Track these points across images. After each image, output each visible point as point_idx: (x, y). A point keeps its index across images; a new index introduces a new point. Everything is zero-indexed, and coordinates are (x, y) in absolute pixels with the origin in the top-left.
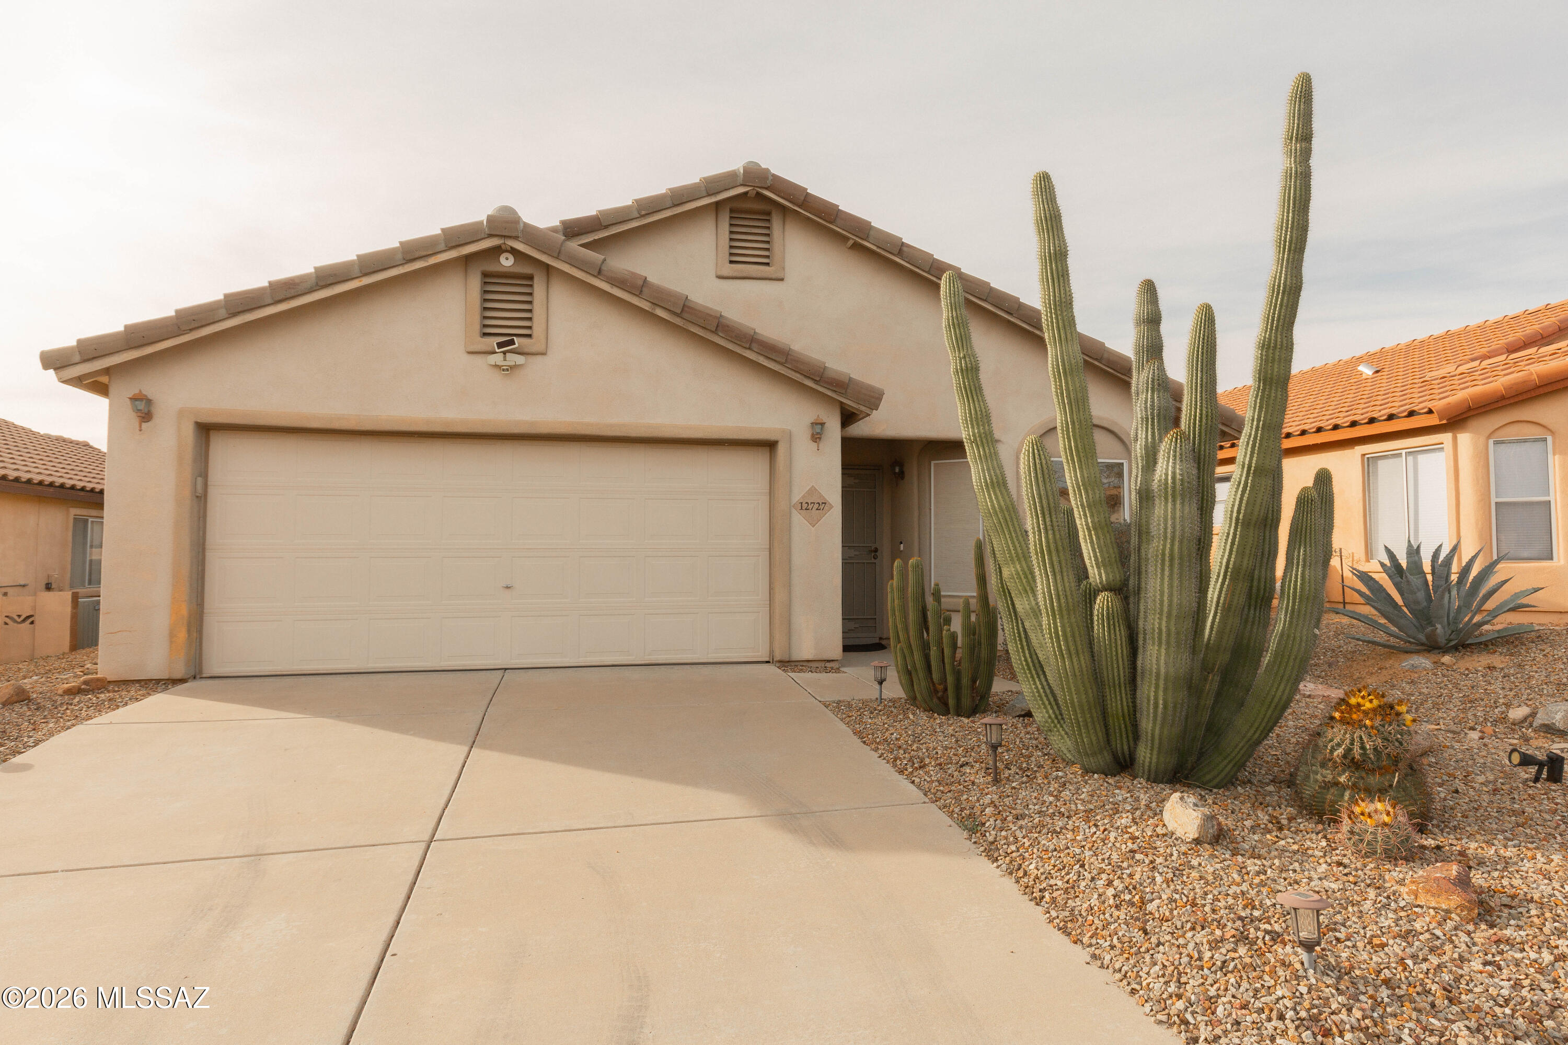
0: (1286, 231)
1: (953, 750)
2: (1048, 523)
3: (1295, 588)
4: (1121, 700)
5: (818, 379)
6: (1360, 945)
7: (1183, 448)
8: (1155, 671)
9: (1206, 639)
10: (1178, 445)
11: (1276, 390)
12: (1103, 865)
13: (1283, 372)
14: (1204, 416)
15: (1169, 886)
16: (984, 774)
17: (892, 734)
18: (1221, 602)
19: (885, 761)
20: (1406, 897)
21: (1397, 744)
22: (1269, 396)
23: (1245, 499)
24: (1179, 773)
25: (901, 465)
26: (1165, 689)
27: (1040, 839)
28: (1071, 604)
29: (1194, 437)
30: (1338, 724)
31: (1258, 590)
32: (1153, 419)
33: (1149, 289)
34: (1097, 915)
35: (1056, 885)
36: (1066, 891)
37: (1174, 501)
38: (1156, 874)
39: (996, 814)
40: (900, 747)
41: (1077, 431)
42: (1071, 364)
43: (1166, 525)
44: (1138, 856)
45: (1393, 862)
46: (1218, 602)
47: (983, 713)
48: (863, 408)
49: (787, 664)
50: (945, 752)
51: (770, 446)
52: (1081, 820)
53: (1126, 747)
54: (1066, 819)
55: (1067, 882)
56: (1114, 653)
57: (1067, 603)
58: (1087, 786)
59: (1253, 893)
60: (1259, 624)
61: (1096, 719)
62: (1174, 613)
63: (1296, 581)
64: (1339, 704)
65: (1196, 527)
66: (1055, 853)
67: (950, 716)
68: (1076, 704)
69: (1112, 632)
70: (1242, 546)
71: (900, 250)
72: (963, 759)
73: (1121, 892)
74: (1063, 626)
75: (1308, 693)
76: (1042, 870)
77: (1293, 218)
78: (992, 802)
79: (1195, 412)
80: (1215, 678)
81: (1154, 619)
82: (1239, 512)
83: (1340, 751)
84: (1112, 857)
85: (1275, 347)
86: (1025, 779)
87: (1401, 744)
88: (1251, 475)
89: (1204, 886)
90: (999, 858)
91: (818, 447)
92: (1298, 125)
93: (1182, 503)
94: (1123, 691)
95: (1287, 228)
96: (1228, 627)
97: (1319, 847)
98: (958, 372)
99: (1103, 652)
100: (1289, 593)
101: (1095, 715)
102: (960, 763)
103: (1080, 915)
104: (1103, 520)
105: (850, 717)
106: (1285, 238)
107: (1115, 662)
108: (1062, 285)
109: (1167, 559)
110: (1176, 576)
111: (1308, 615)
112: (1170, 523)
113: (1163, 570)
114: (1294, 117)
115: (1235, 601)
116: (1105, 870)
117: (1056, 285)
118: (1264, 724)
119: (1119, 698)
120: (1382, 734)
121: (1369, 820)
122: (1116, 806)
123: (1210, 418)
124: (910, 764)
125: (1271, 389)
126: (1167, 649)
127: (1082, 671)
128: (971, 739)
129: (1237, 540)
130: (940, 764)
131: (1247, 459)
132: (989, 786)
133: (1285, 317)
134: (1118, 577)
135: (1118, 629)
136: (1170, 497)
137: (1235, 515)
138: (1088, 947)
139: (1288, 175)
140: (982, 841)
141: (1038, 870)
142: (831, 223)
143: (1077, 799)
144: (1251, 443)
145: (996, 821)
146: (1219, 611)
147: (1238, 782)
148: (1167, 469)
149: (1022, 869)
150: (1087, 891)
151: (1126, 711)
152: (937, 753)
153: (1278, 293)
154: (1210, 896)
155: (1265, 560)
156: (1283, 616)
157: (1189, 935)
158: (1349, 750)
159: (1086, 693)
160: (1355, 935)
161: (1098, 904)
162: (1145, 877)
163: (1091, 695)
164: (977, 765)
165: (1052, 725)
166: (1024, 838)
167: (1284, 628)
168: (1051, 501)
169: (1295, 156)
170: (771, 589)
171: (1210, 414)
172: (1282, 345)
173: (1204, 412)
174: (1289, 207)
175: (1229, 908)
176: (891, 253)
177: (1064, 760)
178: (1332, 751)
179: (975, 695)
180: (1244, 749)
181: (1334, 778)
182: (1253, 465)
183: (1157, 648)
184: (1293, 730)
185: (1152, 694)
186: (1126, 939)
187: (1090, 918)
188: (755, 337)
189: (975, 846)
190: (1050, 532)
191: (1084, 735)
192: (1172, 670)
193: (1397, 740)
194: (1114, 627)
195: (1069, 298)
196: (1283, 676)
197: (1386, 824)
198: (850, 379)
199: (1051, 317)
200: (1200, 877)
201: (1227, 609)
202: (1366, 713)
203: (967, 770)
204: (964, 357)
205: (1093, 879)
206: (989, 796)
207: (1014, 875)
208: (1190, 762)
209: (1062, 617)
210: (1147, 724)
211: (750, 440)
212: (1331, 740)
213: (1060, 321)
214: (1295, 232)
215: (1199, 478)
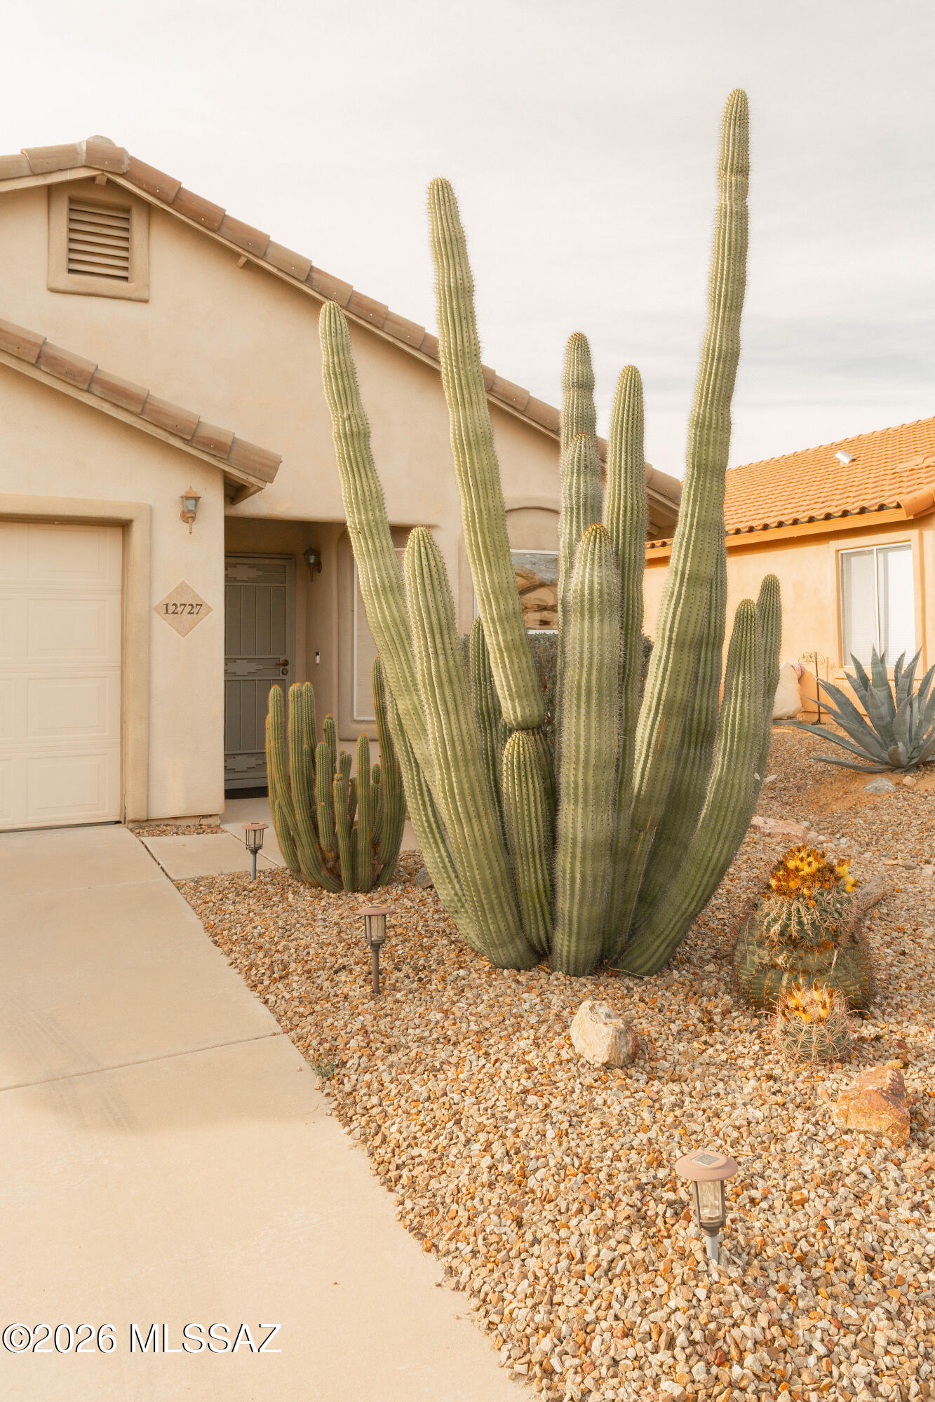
0: (721, 283)
1: (331, 947)
2: (439, 646)
3: (733, 725)
4: (536, 872)
5: (189, 438)
6: (778, 1204)
7: (603, 549)
8: (571, 836)
9: (636, 790)
10: (597, 546)
11: (712, 480)
12: (483, 1119)
13: (719, 457)
14: (629, 509)
15: (560, 1144)
16: (362, 983)
17: (255, 928)
18: (653, 742)
19: (237, 970)
20: (835, 1119)
21: (836, 915)
22: (704, 486)
23: (678, 613)
24: (606, 957)
25: (318, 554)
26: (583, 860)
27: (412, 1082)
28: (469, 753)
29: (618, 536)
30: (774, 895)
31: (699, 723)
32: (578, 509)
33: (580, 345)
34: (463, 1201)
35: (420, 1155)
36: (431, 1167)
37: (591, 618)
38: (549, 1126)
39: (362, 1047)
40: (261, 948)
41: (485, 522)
42: (476, 434)
43: (582, 648)
44: (531, 1099)
45: (828, 1066)
46: (649, 743)
47: (387, 885)
48: (252, 480)
49: (145, 825)
50: (320, 951)
51: (123, 526)
52: (469, 1047)
53: (542, 932)
54: (452, 1048)
55: (435, 1151)
56: (526, 813)
57: (465, 751)
58: (491, 990)
59: (662, 1139)
60: (699, 766)
61: (504, 900)
62: (592, 761)
63: (734, 716)
64: (777, 868)
65: (618, 651)
66: (427, 1104)
67: (343, 893)
68: (479, 882)
69: (524, 785)
70: (676, 672)
71: (309, 275)
72: (340, 961)
73: (499, 1161)
74: (459, 782)
75: (768, 831)
76: (405, 1135)
77: (728, 267)
78: (363, 1027)
79: (619, 504)
80: (648, 836)
81: (569, 769)
82: (671, 631)
83: (776, 928)
84: (498, 1103)
85: (710, 426)
86: (415, 985)
87: (840, 915)
88: (685, 584)
89: (604, 1137)
90: (354, 1118)
91: (191, 529)
92: (733, 152)
93: (601, 621)
94: (538, 861)
95: (722, 279)
96: (661, 774)
97: (751, 1053)
98: (340, 438)
99: (513, 812)
100: (727, 730)
101: (502, 894)
102: (336, 966)
103: (442, 1204)
104: (518, 638)
105: (206, 903)
106: (720, 292)
107: (527, 824)
108: (465, 330)
109: (583, 692)
110: (593, 715)
111: (748, 757)
112: (586, 645)
113: (579, 707)
114: (728, 143)
115: (669, 741)
116: (485, 1126)
117: (458, 329)
118: (700, 893)
119: (532, 870)
120: (821, 904)
121: (803, 1016)
122: (519, 1019)
123: (635, 512)
124: (268, 973)
125: (705, 477)
126: (584, 809)
127: (484, 839)
128: (359, 928)
129: (670, 665)
130: (309, 972)
131: (681, 564)
132: (366, 1001)
133: (720, 389)
134: (536, 711)
135: (530, 781)
136: (587, 613)
137: (667, 633)
138: (444, 1255)
139: (723, 214)
140: (336, 1092)
141: (401, 1132)
142: (214, 231)
143: (471, 1014)
144: (684, 544)
145: (360, 1058)
146: (651, 754)
147: (675, 963)
148: (583, 576)
149: (380, 1134)
150: (458, 1162)
151: (541, 887)
152: (308, 953)
153: (713, 359)
154: (609, 1154)
155: (707, 686)
156: (720, 759)
157: (574, 1222)
158: (786, 926)
159: (491, 867)
160: (773, 1190)
161: (467, 1184)
162: (533, 1132)
163: (497, 869)
164: (357, 968)
165: (459, 904)
166: (391, 1082)
167: (721, 773)
168: (443, 615)
169: (731, 191)
170: (123, 722)
171: (635, 507)
172: (717, 424)
173: (629, 504)
174: (723, 253)
175: (630, 1170)
176: (296, 279)
177: (473, 950)
178: (768, 929)
179: (376, 862)
180: (679, 924)
181: (771, 959)
182: (687, 572)
183: (572, 807)
184: (745, 883)
185: (568, 866)
186: (494, 1238)
187: (455, 1206)
188: (96, 375)
189: (326, 1100)
190: (441, 658)
191: (490, 921)
192: (590, 835)
193: (836, 910)
194: (526, 778)
195: (474, 348)
196: (720, 833)
197: (821, 1020)
198: (235, 440)
199: (452, 372)
200: (602, 1123)
201: (659, 751)
202: (804, 879)
203: (343, 976)
204: (349, 418)
205: (468, 1141)
206: (361, 1018)
207: (369, 1143)
208: (619, 943)
209: (457, 769)
210: (563, 904)
211: (91, 518)
212: (768, 915)
213: (463, 378)
214: (730, 285)
215: (623, 588)
